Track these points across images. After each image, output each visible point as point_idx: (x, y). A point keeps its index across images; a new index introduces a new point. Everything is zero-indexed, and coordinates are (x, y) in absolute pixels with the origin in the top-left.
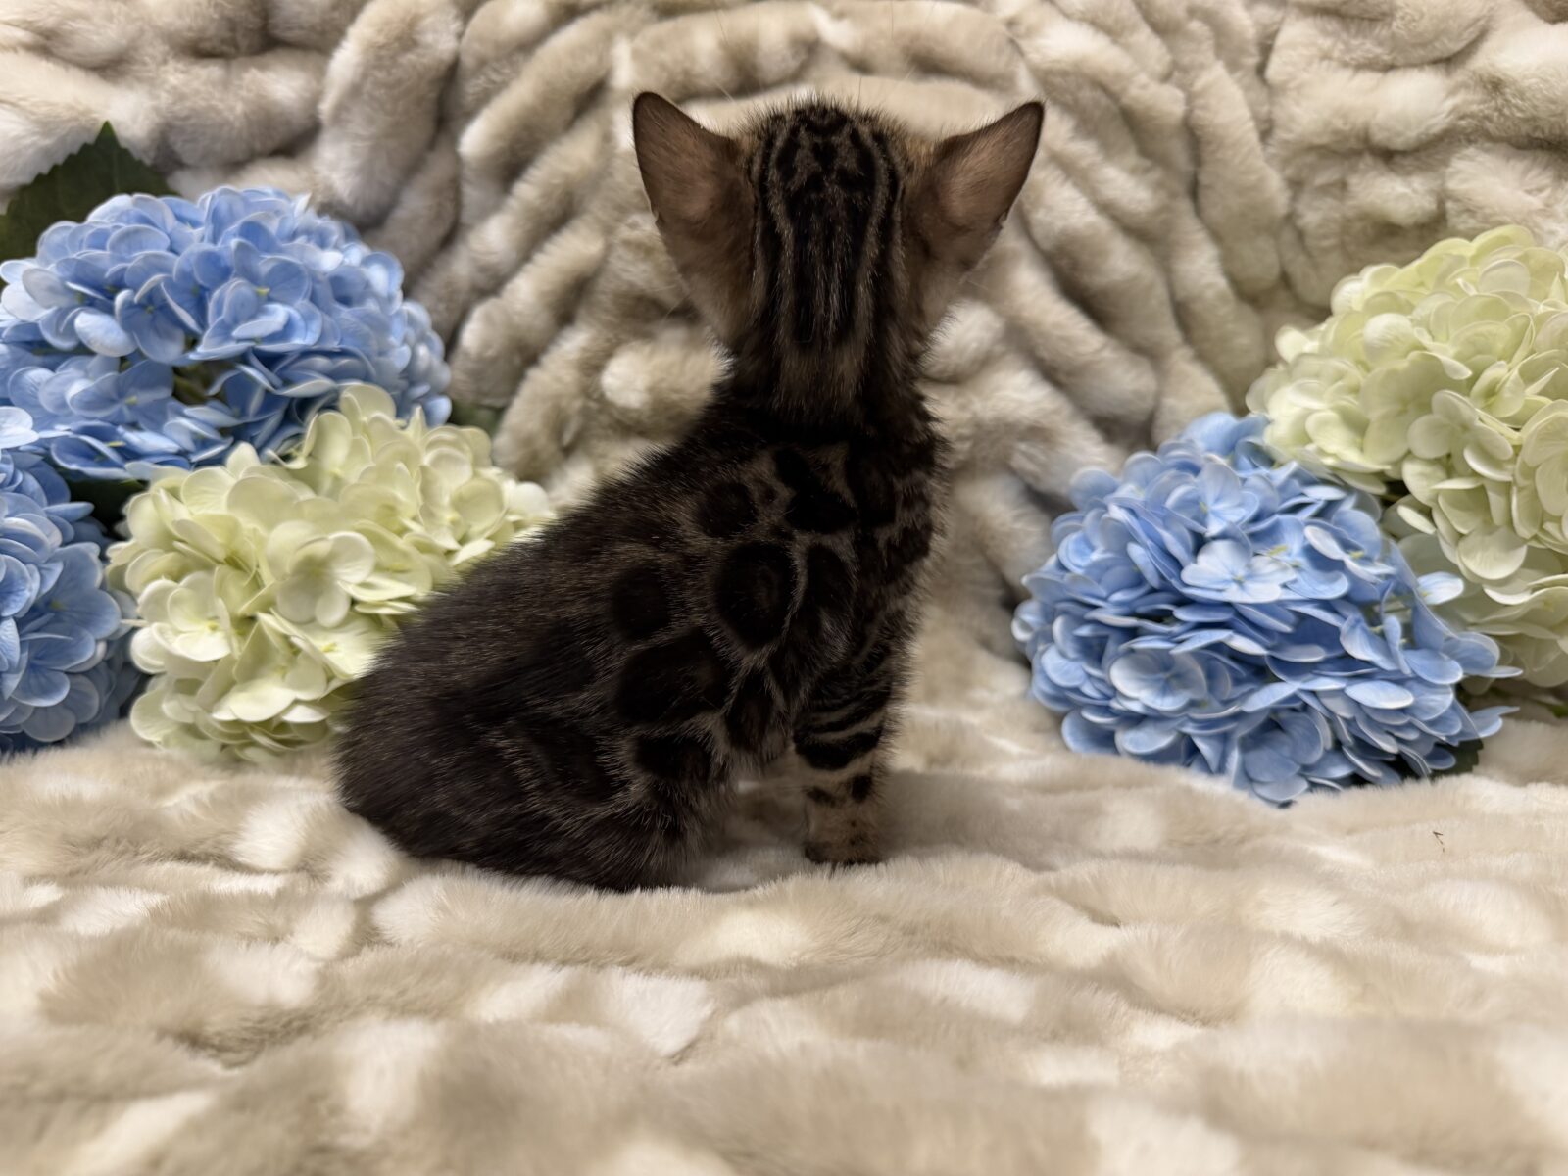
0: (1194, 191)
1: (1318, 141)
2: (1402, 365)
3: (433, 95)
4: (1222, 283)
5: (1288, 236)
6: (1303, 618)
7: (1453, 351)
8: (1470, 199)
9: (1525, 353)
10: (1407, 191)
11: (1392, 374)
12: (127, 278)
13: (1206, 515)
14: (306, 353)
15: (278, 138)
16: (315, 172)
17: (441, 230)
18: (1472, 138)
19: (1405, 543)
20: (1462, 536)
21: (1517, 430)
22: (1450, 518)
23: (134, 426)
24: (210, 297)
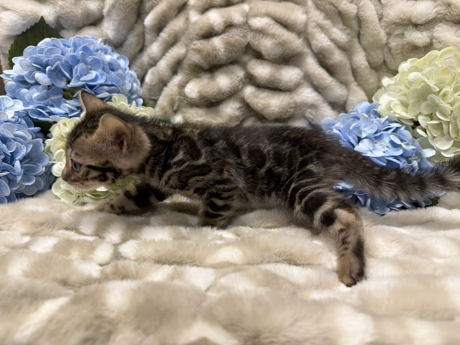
0: (359, 36)
1: (396, 21)
2: (419, 87)
3: (136, 7)
4: (366, 63)
5: (386, 50)
6: (389, 161)
7: (434, 83)
8: (440, 39)
9: (455, 84)
10: (422, 36)
11: (416, 90)
12: (50, 63)
13: (361, 132)
14: (102, 85)
15: (91, 20)
16: (103, 30)
17: (139, 48)
18: (441, 21)
19: (418, 139)
20: (435, 137)
21: (452, 106)
22: (431, 132)
23: (52, 106)
24: (74, 68)
